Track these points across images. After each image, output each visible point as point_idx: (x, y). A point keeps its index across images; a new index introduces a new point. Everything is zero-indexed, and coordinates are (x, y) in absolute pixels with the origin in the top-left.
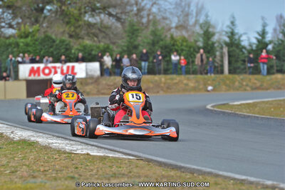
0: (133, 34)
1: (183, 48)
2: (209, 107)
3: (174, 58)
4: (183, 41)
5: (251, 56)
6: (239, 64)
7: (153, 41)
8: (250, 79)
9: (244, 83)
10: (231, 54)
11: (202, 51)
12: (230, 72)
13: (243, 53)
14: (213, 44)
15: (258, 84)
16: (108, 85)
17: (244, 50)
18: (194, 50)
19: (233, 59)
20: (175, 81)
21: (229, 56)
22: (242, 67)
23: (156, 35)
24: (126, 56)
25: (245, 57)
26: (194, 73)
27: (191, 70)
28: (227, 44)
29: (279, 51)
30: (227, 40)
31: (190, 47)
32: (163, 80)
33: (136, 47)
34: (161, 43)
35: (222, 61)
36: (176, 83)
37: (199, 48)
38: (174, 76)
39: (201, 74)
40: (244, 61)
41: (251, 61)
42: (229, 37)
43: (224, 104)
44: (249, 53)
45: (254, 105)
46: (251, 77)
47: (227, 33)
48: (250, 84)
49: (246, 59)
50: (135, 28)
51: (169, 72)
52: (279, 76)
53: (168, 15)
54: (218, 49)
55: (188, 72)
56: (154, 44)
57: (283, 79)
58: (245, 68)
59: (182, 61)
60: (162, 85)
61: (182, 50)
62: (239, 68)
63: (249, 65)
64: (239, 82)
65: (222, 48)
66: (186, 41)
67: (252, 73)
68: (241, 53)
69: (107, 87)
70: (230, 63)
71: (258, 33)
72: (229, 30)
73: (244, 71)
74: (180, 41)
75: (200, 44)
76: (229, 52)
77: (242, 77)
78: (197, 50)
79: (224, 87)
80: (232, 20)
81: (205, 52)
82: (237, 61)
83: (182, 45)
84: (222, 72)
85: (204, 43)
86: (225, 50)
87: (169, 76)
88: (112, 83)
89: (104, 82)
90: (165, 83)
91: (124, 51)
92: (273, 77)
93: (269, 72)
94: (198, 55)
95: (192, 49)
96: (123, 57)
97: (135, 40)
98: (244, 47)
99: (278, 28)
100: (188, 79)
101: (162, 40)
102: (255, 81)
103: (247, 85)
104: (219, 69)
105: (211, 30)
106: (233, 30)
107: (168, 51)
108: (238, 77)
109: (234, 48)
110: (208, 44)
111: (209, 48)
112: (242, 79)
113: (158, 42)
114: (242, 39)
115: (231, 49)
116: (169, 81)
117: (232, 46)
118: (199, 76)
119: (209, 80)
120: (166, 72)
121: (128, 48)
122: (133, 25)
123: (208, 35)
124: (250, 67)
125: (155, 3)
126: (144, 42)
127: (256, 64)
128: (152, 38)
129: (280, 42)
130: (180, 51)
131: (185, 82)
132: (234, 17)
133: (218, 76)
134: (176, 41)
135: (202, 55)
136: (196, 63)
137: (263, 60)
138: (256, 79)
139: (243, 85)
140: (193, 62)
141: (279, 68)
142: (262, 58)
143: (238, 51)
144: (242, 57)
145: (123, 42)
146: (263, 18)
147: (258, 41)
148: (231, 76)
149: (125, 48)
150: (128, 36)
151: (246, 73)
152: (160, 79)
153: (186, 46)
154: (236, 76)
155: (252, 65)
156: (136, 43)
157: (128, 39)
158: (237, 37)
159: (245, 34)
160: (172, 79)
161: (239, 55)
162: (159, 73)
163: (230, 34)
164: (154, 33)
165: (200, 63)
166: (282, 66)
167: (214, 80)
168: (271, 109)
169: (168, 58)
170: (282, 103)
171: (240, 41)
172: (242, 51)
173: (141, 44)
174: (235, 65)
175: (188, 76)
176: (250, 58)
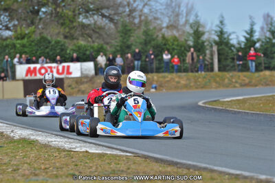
0: (126, 34)
1: (174, 46)
2: (200, 103)
3: (166, 57)
4: (174, 40)
5: (240, 54)
6: (228, 62)
7: (145, 40)
8: (239, 76)
9: (234, 80)
10: (221, 52)
11: (192, 49)
12: (220, 70)
13: (233, 51)
14: (203, 42)
15: (247, 81)
17: (233, 48)
18: (185, 49)
19: (223, 57)
20: (167, 79)
21: (219, 54)
22: (232, 64)
23: (148, 35)
24: (119, 56)
25: (234, 55)
26: (186, 71)
27: (182, 68)
28: (216, 43)
29: (266, 49)
30: (217, 39)
31: (181, 47)
32: (155, 78)
33: (129, 47)
34: (153, 43)
35: (212, 59)
36: (168, 81)
38: (166, 74)
39: (192, 72)
40: (233, 59)
41: (240, 58)
42: (218, 36)
43: (215, 101)
44: (238, 51)
45: (244, 101)
46: (240, 74)
47: (216, 32)
48: (239, 81)
49: (235, 57)
50: (128, 28)
51: (161, 70)
52: (267, 73)
53: (159, 15)
54: (208, 47)
55: (179, 70)
56: (146, 43)
57: (271, 76)
58: (234, 66)
59: (176, 60)
60: (155, 83)
61: (173, 49)
62: (228, 66)
63: (238, 63)
64: (229, 80)
65: (212, 46)
66: (177, 40)
67: (241, 71)
68: (230, 51)
70: (219, 61)
71: (246, 32)
72: (219, 29)
73: (233, 69)
74: (172, 40)
75: (191, 43)
76: (218, 50)
77: (231, 74)
78: (188, 49)
79: (214, 84)
80: (221, 19)
81: (195, 51)
82: (226, 59)
83: (173, 45)
84: (212, 70)
85: (194, 42)
86: (215, 48)
87: (161, 75)
89: (99, 81)
90: (157, 81)
91: (118, 51)
92: (262, 73)
93: (258, 69)
94: (189, 54)
95: (183, 49)
96: (116, 57)
97: (127, 40)
98: (233, 46)
99: (265, 26)
100: (179, 77)
101: (154, 40)
102: (244, 78)
103: (236, 82)
104: (209, 66)
105: (200, 29)
106: (222, 29)
107: (159, 50)
108: (228, 75)
109: (223, 46)
110: (198, 44)
111: (199, 47)
112: (232, 77)
113: (150, 42)
114: (230, 37)
115: (220, 47)
116: (161, 79)
117: (221, 45)
118: (190, 74)
119: (199, 78)
120: (158, 70)
121: (121, 47)
122: (126, 26)
123: (198, 34)
124: (239, 65)
125: (146, 4)
126: (136, 42)
127: (245, 62)
128: (144, 37)
129: (268, 40)
130: (171, 50)
131: (177, 79)
132: (223, 17)
133: (208, 73)
134: (167, 40)
135: (192, 54)
136: (187, 61)
137: (251, 58)
138: (245, 76)
139: (232, 82)
140: (184, 60)
141: (267, 65)
142: (250, 56)
143: (227, 49)
144: (231, 55)
145: (116, 42)
146: (251, 17)
147: (247, 39)
148: (220, 73)
149: (118, 48)
150: (121, 36)
151: (235, 70)
152: (153, 77)
153: (178, 46)
154: (226, 73)
155: (241, 63)
156: (129, 43)
157: (121, 39)
158: (226, 36)
159: (234, 33)
160: (164, 77)
161: (228, 53)
162: (152, 72)
163: (219, 34)
164: (146, 33)
165: (191, 62)
166: (270, 63)
167: (204, 77)
168: (260, 104)
169: (160, 57)
170: (271, 98)
171: (229, 39)
172: (231, 49)
173: (134, 43)
174: (224, 63)
175: (179, 74)
176: (239, 56)
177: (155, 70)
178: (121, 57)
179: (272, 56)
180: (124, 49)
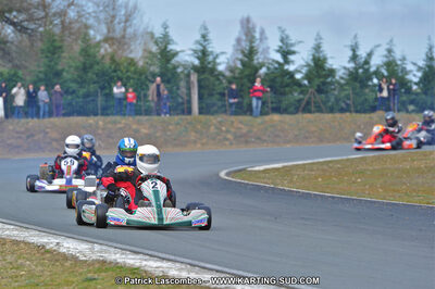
0: (54, 54)
1: (129, 74)
3: (118, 90)
4: (130, 64)
5: (234, 87)
6: (215, 99)
7: (84, 64)
8: (233, 122)
9: (224, 128)
10: (202, 83)
11: (158, 79)
12: (200, 113)
13: (221, 83)
14: (175, 68)
15: (245, 130)
16: (17, 132)
17: (221, 78)
18: (146, 77)
19: (206, 92)
20: (119, 126)
21: (200, 87)
22: (220, 103)
23: (89, 56)
24: (42, 88)
25: (224, 89)
26: (148, 112)
27: (143, 108)
28: (195, 68)
29: (273, 80)
30: (197, 62)
31: (141, 75)
32: (101, 123)
33: (58, 74)
34: (96, 67)
35: (189, 95)
36: (121, 128)
37: (154, 76)
38: (118, 118)
39: (159, 114)
40: (223, 95)
41: (233, 94)
42: (198, 58)
44: (230, 83)
46: (233, 118)
47: (195, 51)
48: (233, 130)
49: (226, 92)
50: (57, 44)
51: (109, 112)
52: (276, 117)
54: (182, 76)
55: (138, 112)
56: (85, 69)
57: (281, 121)
58: (224, 106)
59: (130, 96)
60: (100, 132)
61: (128, 78)
62: (214, 105)
64: (216, 128)
65: (188, 76)
66: (134, 65)
67: (235, 113)
68: (217, 83)
69: (16, 135)
70: (201, 97)
71: (243, 52)
72: (200, 48)
73: (223, 110)
74: (125, 64)
75: (155, 69)
76: (199, 81)
77: (219, 119)
78: (150, 78)
79: (193, 134)
80: (203, 32)
81: (163, 81)
82: (211, 95)
83: (127, 71)
84: (189, 112)
85: (161, 68)
86: (194, 78)
87: (110, 118)
88: (23, 129)
89: (11, 127)
90: (103, 129)
91: (40, 80)
92: (267, 118)
95: (143, 77)
96: (39, 89)
97: (56, 64)
98: (221, 74)
100: (139, 123)
101: (98, 64)
102: (240, 126)
103: (228, 131)
104: (185, 106)
105: (170, 47)
106: (204, 47)
107: (107, 80)
108: (214, 119)
109: (206, 75)
110: (167, 70)
111: (169, 75)
112: (220, 122)
113: (91, 66)
114: (218, 61)
115: (202, 77)
116: (110, 126)
117: (204, 72)
118: (155, 118)
119: (170, 124)
120: (105, 112)
121: (46, 75)
122: (54, 41)
123: (166, 55)
126: (70, 67)
127: (241, 100)
128: (82, 59)
129: (276, 66)
130: (124, 80)
131: (134, 127)
132: (206, 29)
133: (184, 117)
134: (118, 64)
135: (158, 86)
136: (150, 98)
137: (256, 94)
138: (241, 122)
139: (221, 131)
140: (145, 96)
141: (274, 105)
142: (255, 91)
143: (212, 79)
144: (219, 89)
145: (35, 66)
147: (243, 64)
148: (202, 117)
149: (42, 76)
150: (47, 57)
151: (225, 112)
152: (97, 123)
153: (135, 72)
154: (212, 117)
156: (59, 67)
157: (46, 60)
158: (210, 58)
159: (223, 53)
160: (115, 123)
161: (214, 85)
163: (200, 54)
164: (85, 52)
166: (280, 102)
167: (178, 124)
168: (316, 178)
169: (107, 91)
170: (325, 167)
171: (215, 64)
172: (219, 79)
173: (67, 69)
174: (209, 101)
175: (138, 117)
176: (232, 90)
177: (99, 112)
178: (46, 90)
179: (282, 90)
180: (51, 77)
